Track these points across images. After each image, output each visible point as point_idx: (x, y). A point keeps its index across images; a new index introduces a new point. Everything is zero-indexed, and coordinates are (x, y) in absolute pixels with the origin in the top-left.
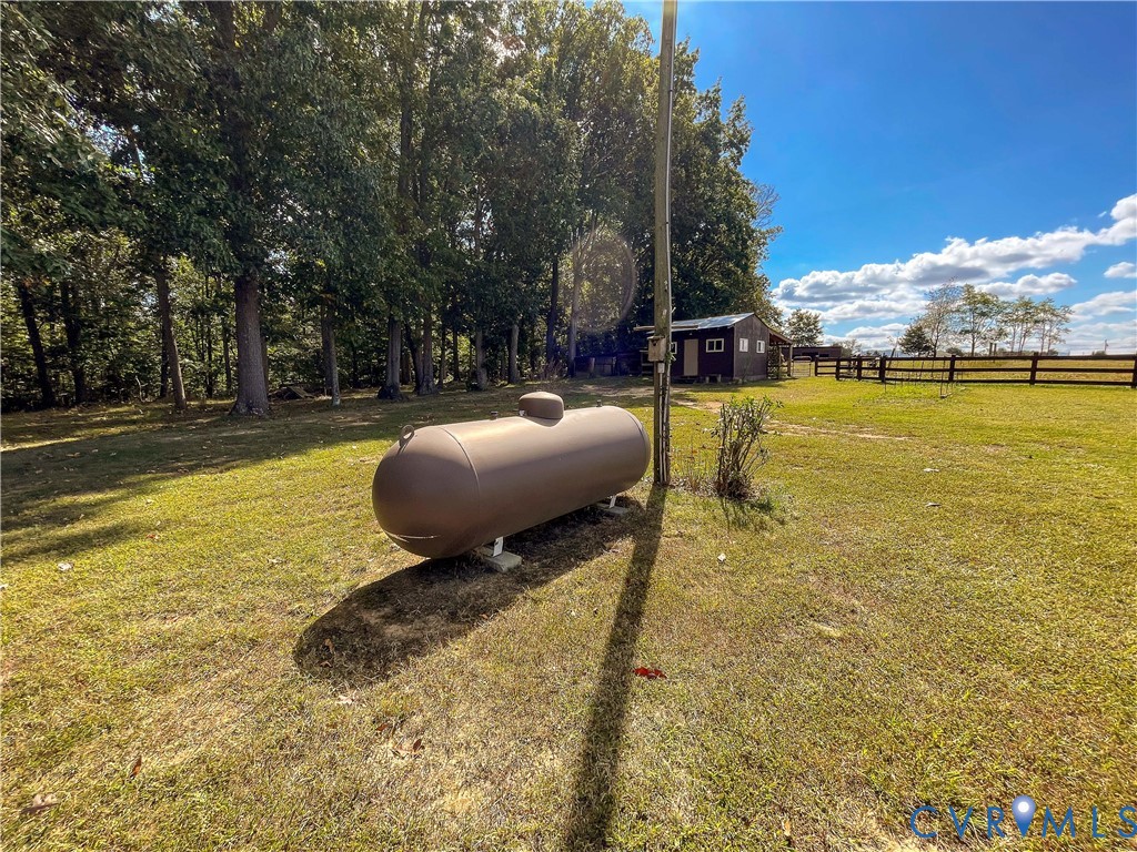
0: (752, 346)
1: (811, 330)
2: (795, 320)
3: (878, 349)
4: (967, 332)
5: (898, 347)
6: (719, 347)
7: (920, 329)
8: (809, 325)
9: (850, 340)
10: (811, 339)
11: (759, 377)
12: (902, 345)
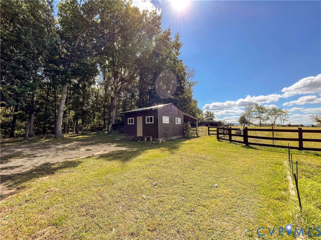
0: (172, 120)
1: (211, 117)
2: (207, 114)
3: (231, 123)
4: (258, 118)
5: (238, 122)
6: (151, 121)
7: (244, 116)
8: (211, 115)
9: (223, 120)
10: (212, 119)
11: (178, 137)
12: (239, 121)
